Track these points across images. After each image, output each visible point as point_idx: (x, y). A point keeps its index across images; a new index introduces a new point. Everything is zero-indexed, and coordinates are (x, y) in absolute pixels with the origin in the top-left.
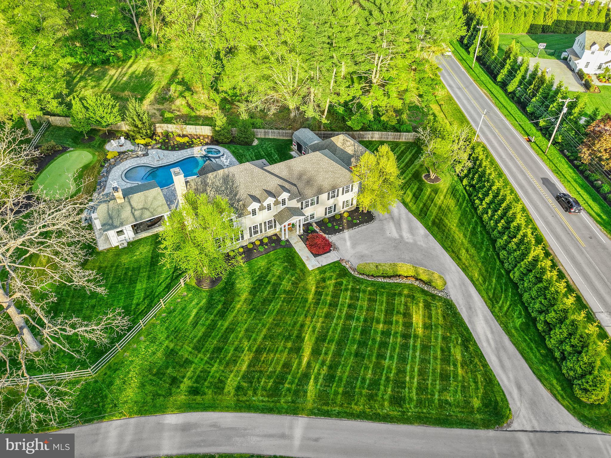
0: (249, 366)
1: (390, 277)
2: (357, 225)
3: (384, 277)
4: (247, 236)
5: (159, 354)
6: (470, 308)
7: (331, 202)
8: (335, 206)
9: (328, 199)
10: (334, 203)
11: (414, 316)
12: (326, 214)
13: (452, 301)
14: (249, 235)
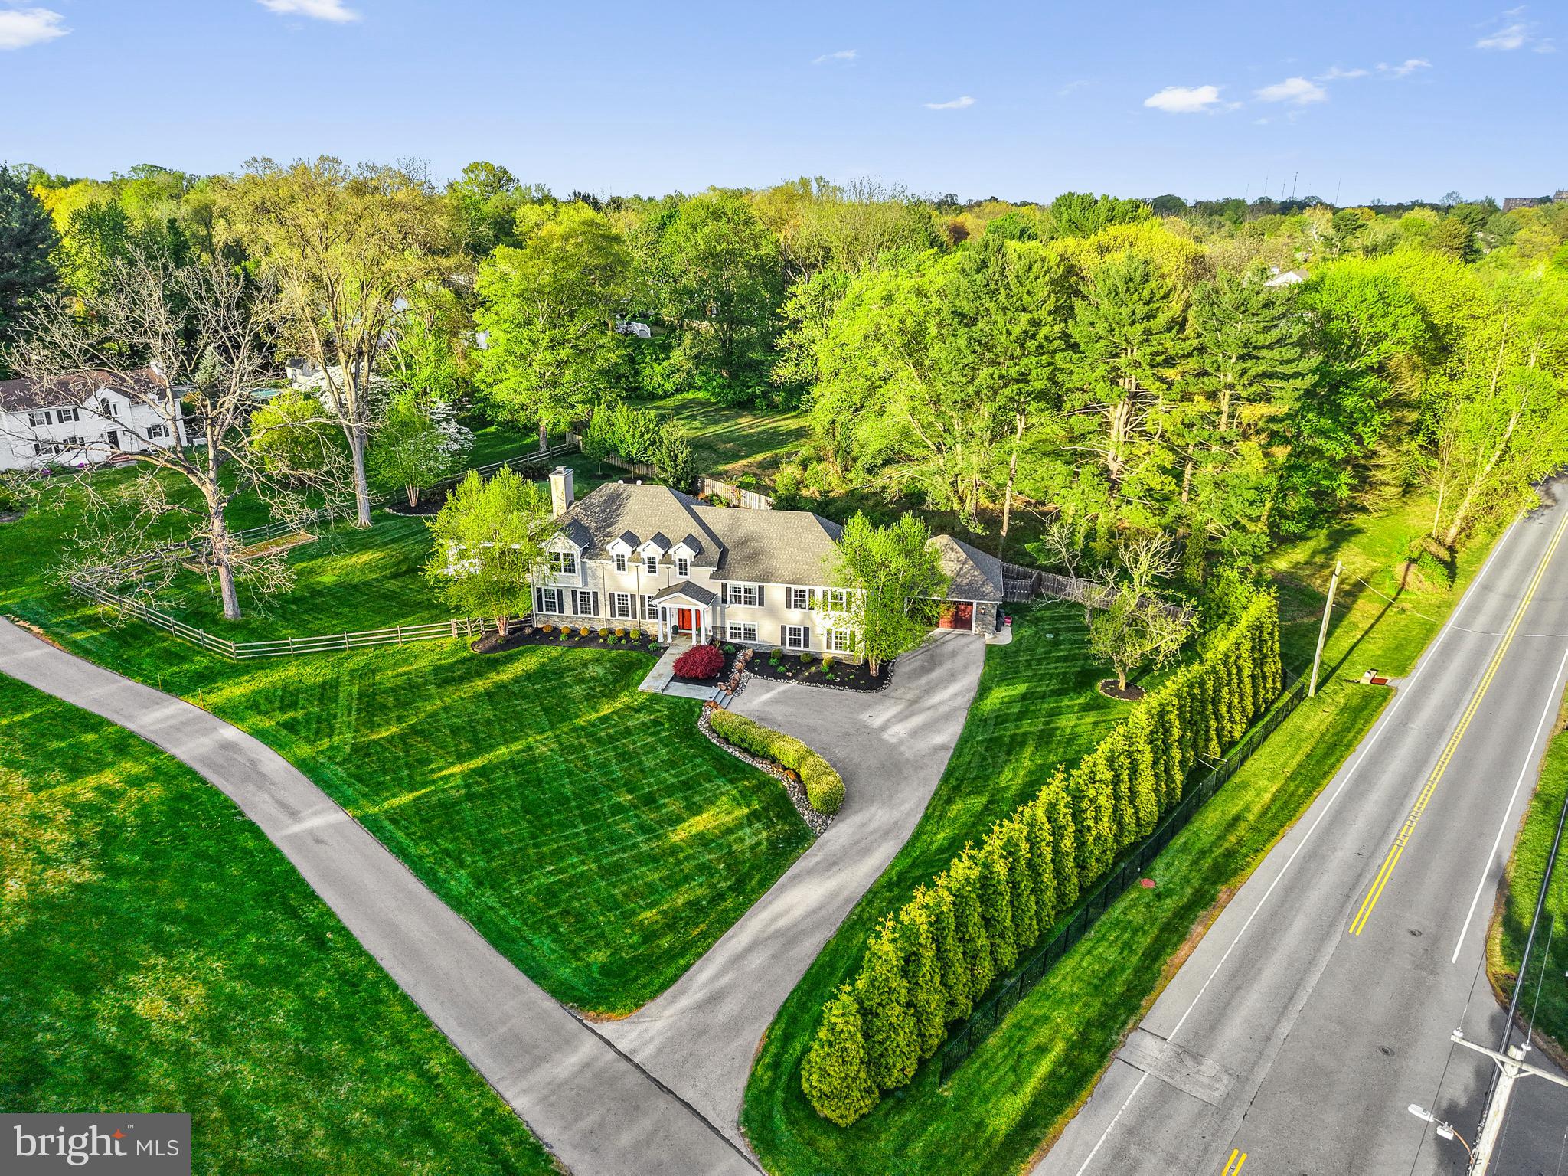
0: (383, 738)
1: (754, 755)
2: (830, 682)
3: (746, 750)
4: (604, 611)
5: (320, 679)
6: (834, 864)
7: (794, 617)
8: (807, 630)
9: (788, 606)
10: (802, 623)
11: (705, 815)
12: (783, 643)
13: (817, 837)
14: (608, 609)
